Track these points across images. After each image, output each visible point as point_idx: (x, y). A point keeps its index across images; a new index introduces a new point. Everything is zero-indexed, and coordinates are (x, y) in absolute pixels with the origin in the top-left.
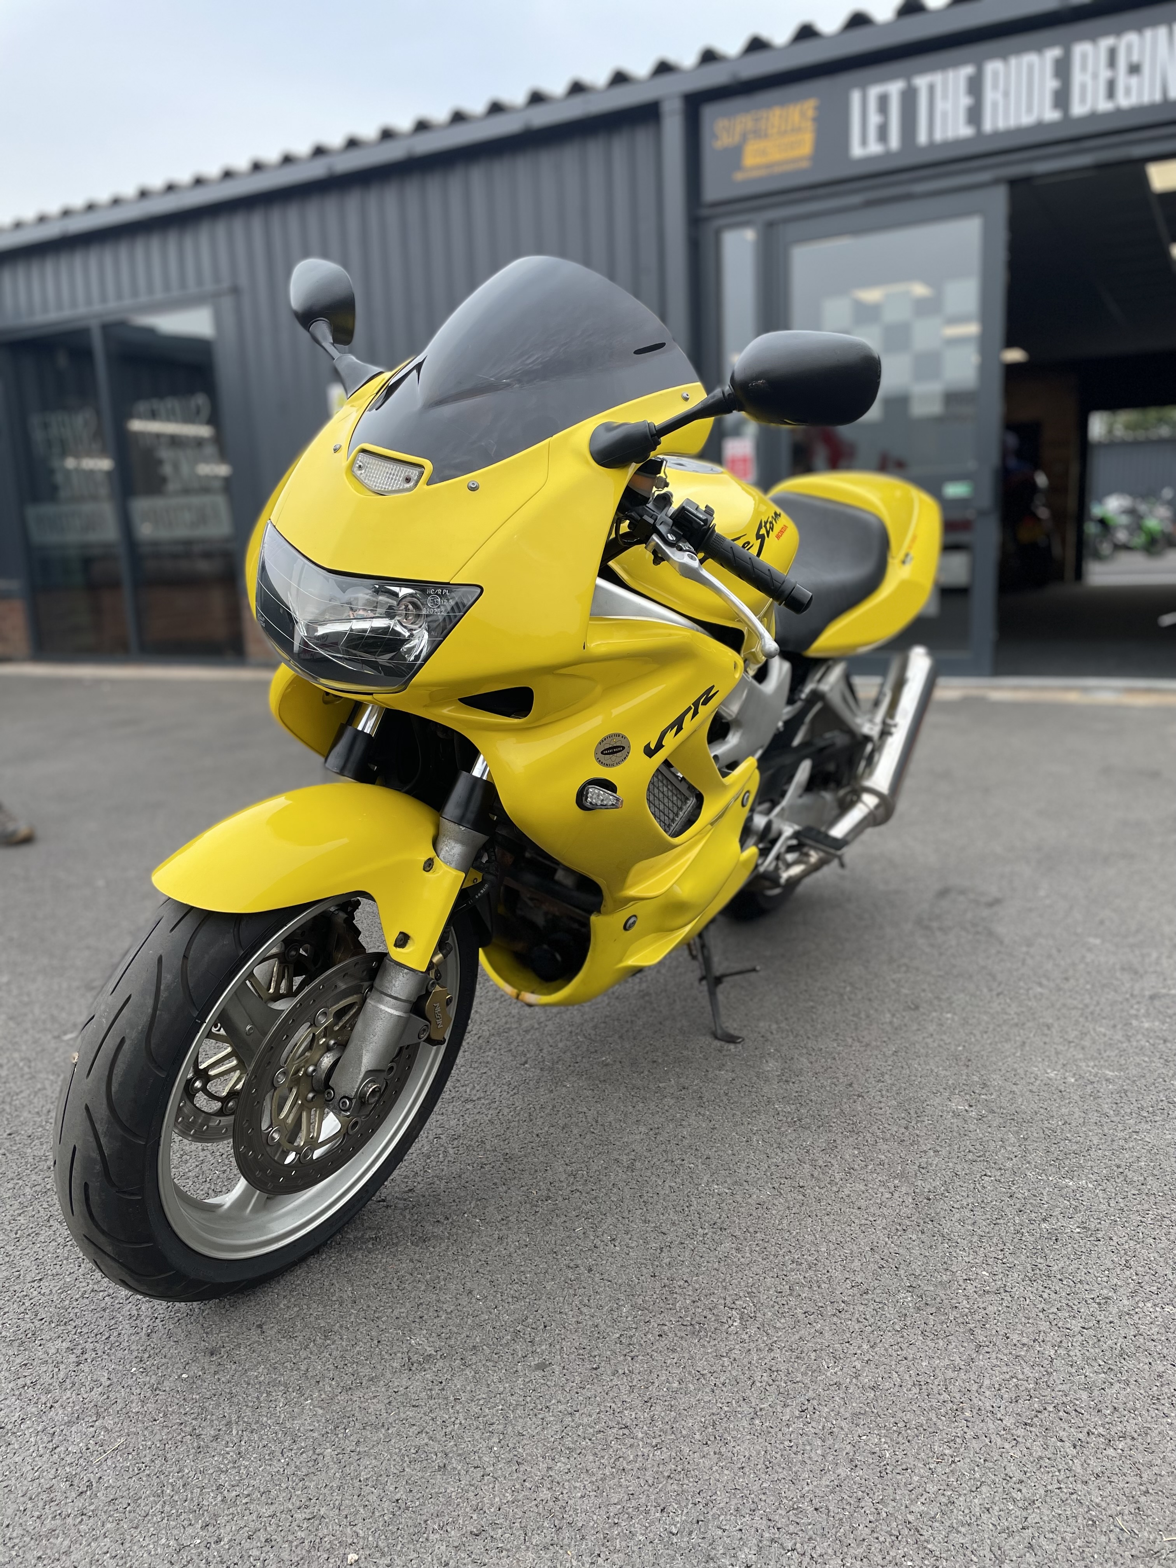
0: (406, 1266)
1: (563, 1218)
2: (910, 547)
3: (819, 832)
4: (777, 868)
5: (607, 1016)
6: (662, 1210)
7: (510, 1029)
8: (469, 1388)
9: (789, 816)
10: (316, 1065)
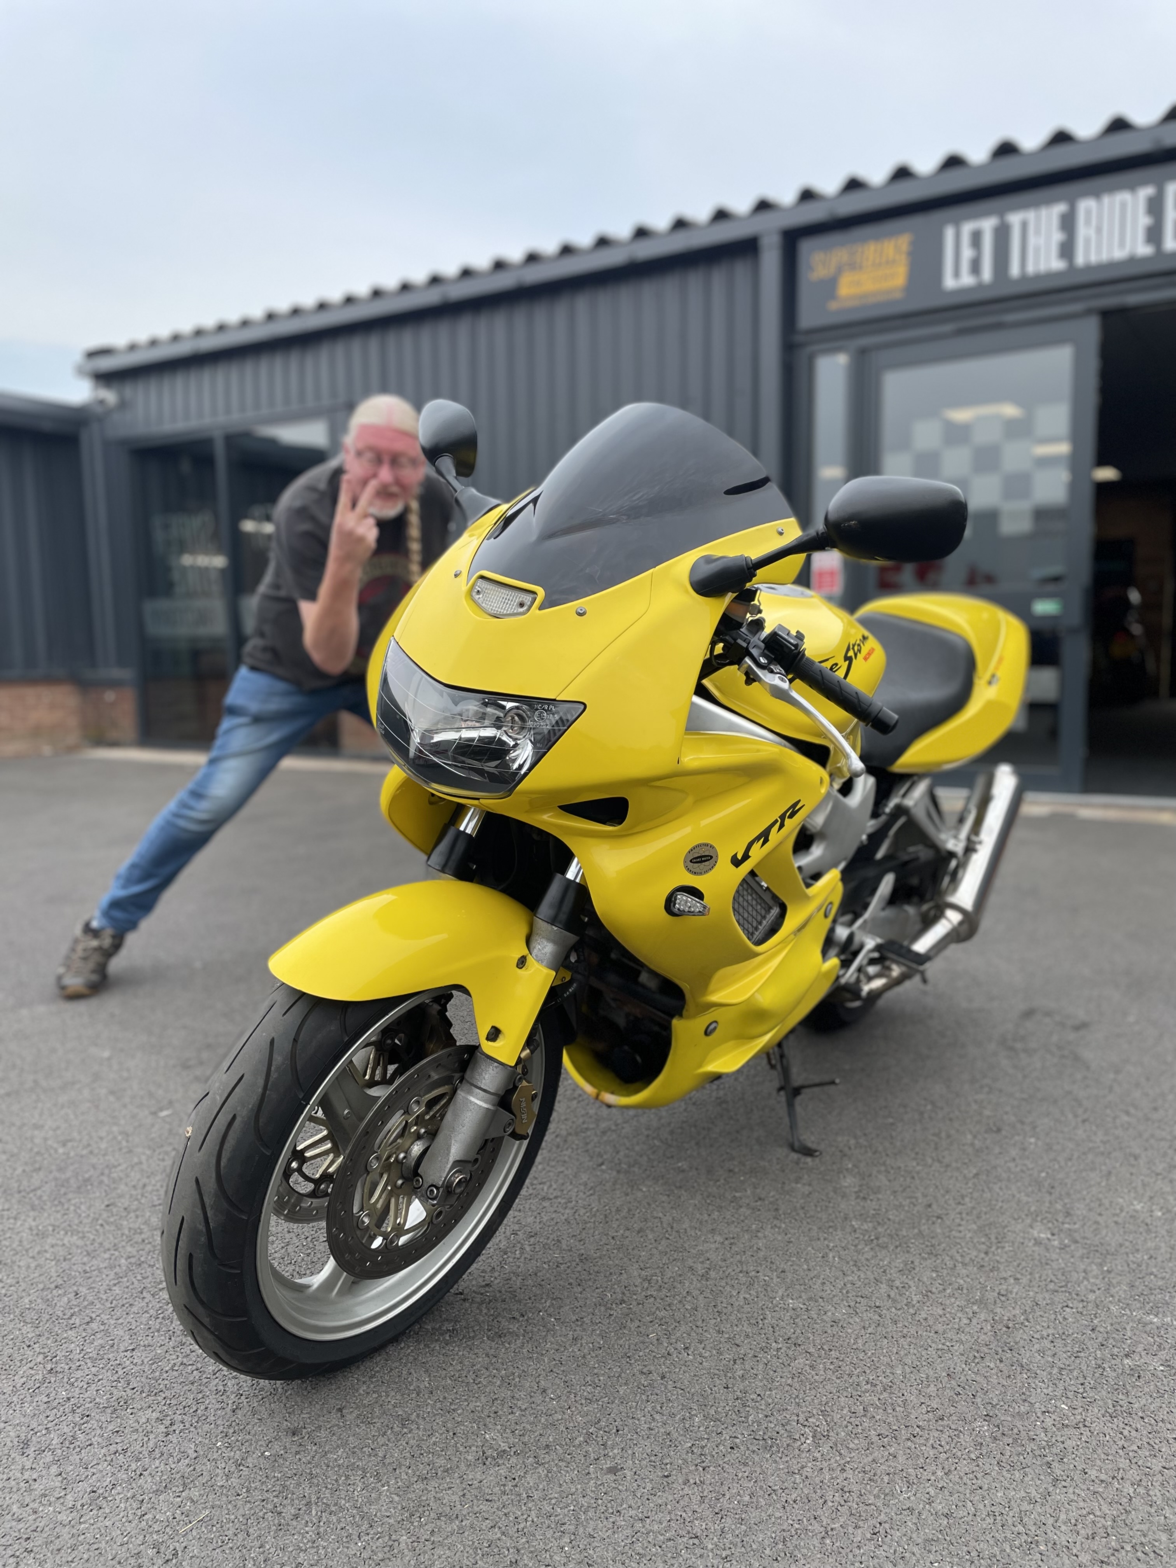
0: (482, 1360)
1: (637, 1323)
2: (997, 668)
3: (901, 946)
4: (858, 981)
5: (683, 1122)
6: (735, 1322)
7: (587, 1129)
8: (541, 1487)
9: (871, 928)
10: (406, 1152)
